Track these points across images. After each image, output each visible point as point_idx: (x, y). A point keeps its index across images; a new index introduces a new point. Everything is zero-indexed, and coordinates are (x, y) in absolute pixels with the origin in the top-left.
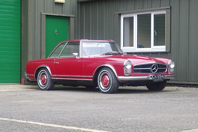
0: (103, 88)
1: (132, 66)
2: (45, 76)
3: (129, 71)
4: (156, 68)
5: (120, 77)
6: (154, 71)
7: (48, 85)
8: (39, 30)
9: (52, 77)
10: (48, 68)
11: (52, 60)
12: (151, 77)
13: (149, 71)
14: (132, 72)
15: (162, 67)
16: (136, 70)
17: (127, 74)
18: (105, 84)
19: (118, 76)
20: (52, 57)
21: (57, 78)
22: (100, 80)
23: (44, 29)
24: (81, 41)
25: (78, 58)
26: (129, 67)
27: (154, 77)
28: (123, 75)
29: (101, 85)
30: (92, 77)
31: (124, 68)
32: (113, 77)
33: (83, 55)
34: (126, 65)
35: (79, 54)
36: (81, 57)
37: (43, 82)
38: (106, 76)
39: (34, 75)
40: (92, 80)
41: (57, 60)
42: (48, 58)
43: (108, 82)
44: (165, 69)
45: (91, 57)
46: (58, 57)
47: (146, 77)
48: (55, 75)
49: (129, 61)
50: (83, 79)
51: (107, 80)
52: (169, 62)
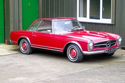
0: (72, 58)
1: (93, 43)
2: (26, 44)
5: (85, 52)
6: (108, 46)
9: (30, 45)
10: (28, 38)
11: (31, 33)
12: (107, 51)
13: (105, 46)
14: (93, 48)
15: (113, 42)
16: (97, 46)
17: (90, 50)
18: (73, 56)
19: (83, 51)
20: (30, 30)
21: (35, 47)
22: (69, 53)
23: (21, 3)
24: (53, 21)
25: (51, 34)
27: (109, 51)
28: (87, 50)
29: (70, 56)
30: (63, 49)
31: (88, 45)
32: (79, 51)
33: (55, 31)
36: (53, 33)
37: (24, 48)
38: (74, 50)
39: (17, 42)
40: (62, 51)
41: (35, 33)
42: (28, 31)
43: (76, 54)
44: (115, 43)
45: (61, 34)
46: (35, 31)
47: (103, 51)
48: (34, 45)
49: (92, 40)
50: (56, 50)
51: (75, 53)
52: (118, 37)
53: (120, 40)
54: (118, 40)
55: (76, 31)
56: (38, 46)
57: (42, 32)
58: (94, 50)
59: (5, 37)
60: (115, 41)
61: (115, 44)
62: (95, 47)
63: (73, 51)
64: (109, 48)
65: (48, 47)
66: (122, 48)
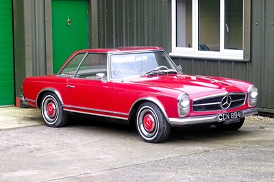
0: (146, 134)
1: (191, 101)
2: (53, 105)
3: (186, 110)
4: (229, 102)
5: (172, 120)
6: (224, 106)
7: (58, 119)
8: (42, 20)
9: (63, 107)
10: (57, 93)
11: (64, 80)
12: (221, 117)
13: (217, 107)
14: (191, 111)
15: (237, 99)
16: (196, 106)
17: (183, 114)
18: (148, 128)
19: (170, 116)
20: (63, 75)
21: (72, 111)
22: (141, 121)
23: (49, 18)
24: (109, 53)
25: (105, 82)
26: (185, 104)
27: (225, 117)
28: (176, 116)
29: (142, 129)
30: (127, 114)
31: (178, 104)
32: (161, 117)
33: (113, 76)
34: (182, 101)
35: (106, 73)
36: (109, 80)
37: (50, 114)
38: (150, 116)
39: (36, 101)
40: (127, 119)
41: (72, 81)
42: (58, 76)
43: (154, 124)
44: (243, 101)
45: (125, 82)
46: (72, 77)
47: (213, 118)
48: (69, 106)
49: (186, 94)
50: (114, 117)
51: (152, 122)
52: (250, 87)
53: (254, 94)
54: (249, 94)
55: (160, 74)
56: (79, 107)
57: (87, 78)
58: (192, 114)
59: (15, 92)
60: (243, 96)
62: (196, 109)
63: (148, 117)
64: (225, 112)
65: (98, 110)
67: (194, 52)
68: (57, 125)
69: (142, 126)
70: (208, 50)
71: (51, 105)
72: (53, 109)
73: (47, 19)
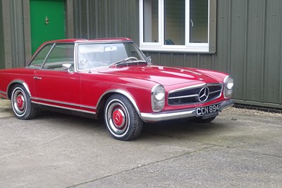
0: (115, 130)
1: (166, 93)
3: (161, 104)
5: (144, 115)
6: (202, 99)
7: (26, 112)
8: (20, 18)
9: (31, 100)
10: (25, 85)
11: (31, 72)
12: (199, 111)
13: (194, 100)
14: (166, 105)
16: (173, 100)
17: (157, 109)
18: (117, 124)
19: (142, 111)
21: (39, 103)
22: (110, 116)
23: (27, 16)
24: (77, 43)
25: (72, 73)
26: (160, 96)
27: (204, 111)
28: (149, 110)
29: (111, 125)
30: (95, 108)
31: (152, 97)
32: (132, 112)
33: (80, 67)
34: (156, 94)
35: (73, 65)
36: (75, 71)
38: (120, 110)
39: (6, 93)
40: (94, 113)
41: (40, 73)
43: (124, 119)
45: (92, 73)
46: (40, 68)
47: (191, 112)
48: (36, 98)
49: (161, 86)
50: (81, 110)
51: (121, 116)
52: (226, 78)
53: (230, 86)
54: (225, 85)
55: (129, 65)
57: (56, 70)
58: (167, 108)
60: (219, 87)
61: (218, 93)
62: (172, 102)
64: (204, 104)
65: (65, 103)
66: (235, 104)
67: (160, 46)
68: (26, 117)
69: (111, 121)
70: (174, 44)
71: (20, 98)
72: (22, 101)
73: (25, 17)
